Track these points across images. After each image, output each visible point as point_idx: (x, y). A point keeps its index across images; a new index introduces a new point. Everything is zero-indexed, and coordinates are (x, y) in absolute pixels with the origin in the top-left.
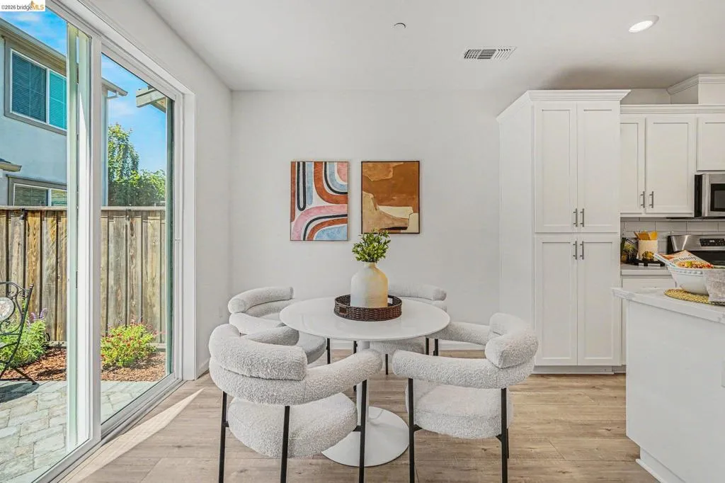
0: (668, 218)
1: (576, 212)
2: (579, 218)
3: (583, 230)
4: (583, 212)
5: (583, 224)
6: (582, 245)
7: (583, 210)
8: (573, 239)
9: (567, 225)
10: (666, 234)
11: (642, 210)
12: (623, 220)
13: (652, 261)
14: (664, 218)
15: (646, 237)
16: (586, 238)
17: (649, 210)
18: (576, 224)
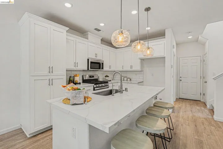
2: (51, 70)
3: (52, 74)
5: (52, 72)
6: (52, 80)
7: (52, 67)
8: (48, 78)
9: (46, 72)
10: (82, 75)
11: (75, 68)
12: (67, 70)
13: (77, 83)
14: (82, 70)
15: (76, 76)
16: (53, 77)
17: (77, 68)
18: (49, 72)
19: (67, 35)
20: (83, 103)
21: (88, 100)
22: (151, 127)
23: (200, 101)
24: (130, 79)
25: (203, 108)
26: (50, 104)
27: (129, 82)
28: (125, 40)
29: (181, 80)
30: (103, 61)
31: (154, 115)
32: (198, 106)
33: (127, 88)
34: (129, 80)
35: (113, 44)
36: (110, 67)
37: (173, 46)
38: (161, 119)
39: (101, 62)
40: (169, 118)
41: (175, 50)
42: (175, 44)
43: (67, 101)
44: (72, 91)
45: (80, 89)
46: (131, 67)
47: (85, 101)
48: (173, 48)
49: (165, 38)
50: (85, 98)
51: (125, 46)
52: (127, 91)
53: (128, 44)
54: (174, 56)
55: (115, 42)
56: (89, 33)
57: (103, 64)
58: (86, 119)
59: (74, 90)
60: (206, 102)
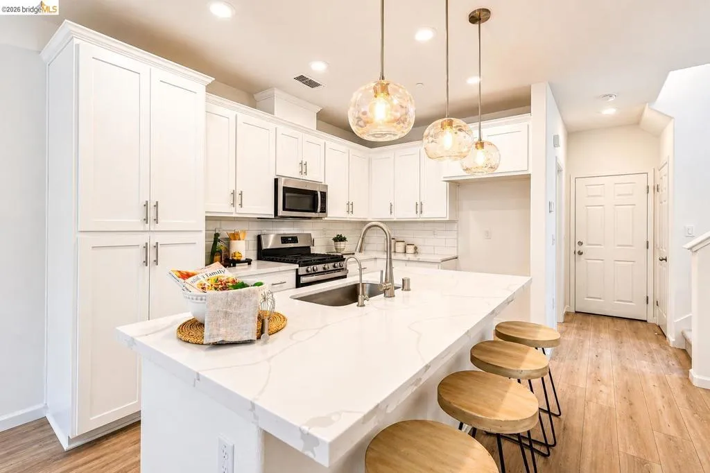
0: (258, 218)
1: (146, 205)
2: (151, 213)
3: (156, 228)
4: (156, 206)
5: (156, 220)
6: (156, 247)
7: (157, 203)
8: (142, 239)
9: (135, 221)
10: (257, 233)
11: (232, 210)
12: (208, 219)
13: (239, 262)
14: (255, 218)
15: (235, 236)
16: (161, 238)
17: (239, 210)
18: (146, 220)
19: (207, 100)
20: (255, 338)
21: (274, 326)
22: (489, 411)
23: (646, 321)
24: (416, 248)
25: (654, 346)
26: (132, 341)
27: (411, 257)
28: (398, 115)
29: (580, 253)
30: (327, 186)
31: (497, 370)
32: (638, 339)
33: (408, 280)
34: (410, 249)
35: (354, 128)
36: (350, 207)
37: (556, 138)
38: (519, 381)
39: (319, 190)
40: (547, 378)
41: (561, 151)
42: (561, 133)
43: (192, 330)
44: (214, 292)
45: (243, 285)
46: (419, 207)
47: (261, 331)
48: (556, 145)
49: (529, 111)
50: (261, 319)
51: (397, 137)
52: (409, 290)
53: (406, 131)
54: (559, 171)
55: (361, 123)
56: (277, 92)
57: (324, 195)
58: (253, 406)
59: (223, 289)
60: (666, 326)
